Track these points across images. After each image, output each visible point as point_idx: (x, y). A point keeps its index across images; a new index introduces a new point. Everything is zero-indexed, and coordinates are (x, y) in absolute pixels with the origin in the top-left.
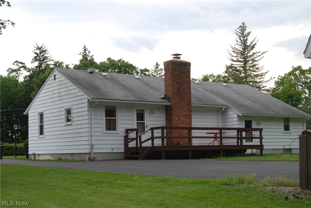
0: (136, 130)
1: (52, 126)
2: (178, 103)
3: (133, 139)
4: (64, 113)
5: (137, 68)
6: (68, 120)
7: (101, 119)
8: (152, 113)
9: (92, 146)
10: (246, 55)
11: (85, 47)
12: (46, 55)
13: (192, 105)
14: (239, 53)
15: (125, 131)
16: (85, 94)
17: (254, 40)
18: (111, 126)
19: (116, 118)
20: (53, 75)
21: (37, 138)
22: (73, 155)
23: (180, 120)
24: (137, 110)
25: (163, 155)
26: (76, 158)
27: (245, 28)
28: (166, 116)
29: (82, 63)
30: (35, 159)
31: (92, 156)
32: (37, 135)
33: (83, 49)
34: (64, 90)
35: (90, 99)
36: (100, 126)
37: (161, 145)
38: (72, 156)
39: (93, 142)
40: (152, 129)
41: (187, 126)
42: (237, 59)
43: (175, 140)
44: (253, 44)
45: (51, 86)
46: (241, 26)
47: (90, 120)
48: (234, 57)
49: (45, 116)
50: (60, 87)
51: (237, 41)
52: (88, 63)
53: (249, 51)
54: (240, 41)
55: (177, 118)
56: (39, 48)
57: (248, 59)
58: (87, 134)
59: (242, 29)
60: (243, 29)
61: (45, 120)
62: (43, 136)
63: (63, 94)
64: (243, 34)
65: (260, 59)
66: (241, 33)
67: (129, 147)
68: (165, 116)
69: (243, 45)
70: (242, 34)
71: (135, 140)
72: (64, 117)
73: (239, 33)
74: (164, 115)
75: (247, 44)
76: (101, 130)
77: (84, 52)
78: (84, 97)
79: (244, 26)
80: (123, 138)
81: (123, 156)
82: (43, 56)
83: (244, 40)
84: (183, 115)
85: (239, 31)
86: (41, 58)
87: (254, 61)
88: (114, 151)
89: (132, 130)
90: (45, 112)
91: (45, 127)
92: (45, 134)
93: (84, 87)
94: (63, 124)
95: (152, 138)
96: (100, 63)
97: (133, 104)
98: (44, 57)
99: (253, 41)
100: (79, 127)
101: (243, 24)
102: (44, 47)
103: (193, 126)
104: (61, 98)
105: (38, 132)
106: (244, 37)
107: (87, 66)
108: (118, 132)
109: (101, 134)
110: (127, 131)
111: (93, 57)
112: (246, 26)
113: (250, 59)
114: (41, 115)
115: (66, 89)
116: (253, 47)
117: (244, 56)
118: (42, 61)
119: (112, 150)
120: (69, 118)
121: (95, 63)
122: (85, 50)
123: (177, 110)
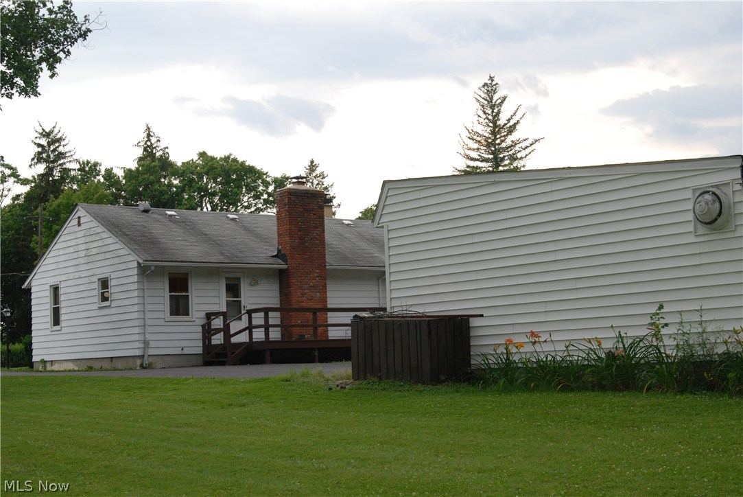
0: (224, 314)
1: (75, 309)
2: (300, 264)
3: (218, 331)
4: (96, 285)
5: (267, 173)
6: (104, 299)
7: (162, 295)
8: (254, 283)
9: (146, 343)
10: (497, 147)
11: (149, 128)
12: (61, 149)
13: (328, 267)
14: (482, 141)
15: (205, 316)
16: (132, 253)
17: (515, 114)
18: (179, 307)
19: (189, 294)
20: (76, 216)
21: (48, 332)
22: (113, 359)
23: (306, 294)
24: (227, 279)
25: (268, 356)
26: (119, 364)
27: (496, 89)
28: (281, 289)
29: (143, 166)
30: (45, 369)
31: (146, 362)
32: (48, 325)
33: (145, 134)
34: (95, 244)
35: (141, 261)
36: (160, 307)
37: (264, 340)
38: (112, 361)
39: (147, 336)
40: (250, 312)
41: (317, 307)
42: (479, 155)
43: (296, 331)
44: (512, 123)
45: (73, 236)
46: (485, 85)
47: (141, 298)
48: (474, 150)
49: (62, 291)
50: (88, 239)
51: (479, 116)
52: (155, 166)
53: (503, 138)
54: (484, 116)
55: (300, 291)
56: (46, 132)
57: (501, 156)
58: (136, 323)
59: (488, 91)
60: (492, 90)
61: (62, 298)
62: (60, 329)
63: (94, 251)
64: (491, 102)
65: (526, 155)
66: (486, 100)
67: (212, 343)
68: (278, 288)
69: (491, 125)
70: (488, 101)
71: (222, 333)
72: (96, 293)
73: (483, 98)
74: (276, 287)
75: (499, 123)
76: (161, 315)
77: (147, 141)
78: (131, 258)
79: (494, 83)
80: (200, 329)
81: (200, 360)
82: (54, 150)
83: (494, 114)
84: (311, 286)
85: (483, 95)
86: (52, 156)
87: (513, 158)
88: (186, 351)
89: (217, 314)
90: (62, 285)
91: (62, 311)
92: (63, 324)
93: (131, 239)
94: (96, 306)
95: (250, 328)
96: (183, 163)
97: (219, 268)
98: (57, 153)
99: (512, 116)
100: (123, 310)
101: (491, 79)
102: (56, 131)
103: (329, 306)
104: (90, 259)
105: (49, 321)
106: (493, 107)
107: (154, 172)
108: (192, 318)
109: (161, 322)
110: (209, 316)
111: (167, 150)
112: (497, 84)
113: (507, 154)
114: (56, 290)
115: (100, 243)
116: (511, 130)
117: (493, 149)
118: (53, 162)
119: (182, 349)
120: (106, 295)
121: (171, 165)
122: (149, 135)
123: (298, 277)
